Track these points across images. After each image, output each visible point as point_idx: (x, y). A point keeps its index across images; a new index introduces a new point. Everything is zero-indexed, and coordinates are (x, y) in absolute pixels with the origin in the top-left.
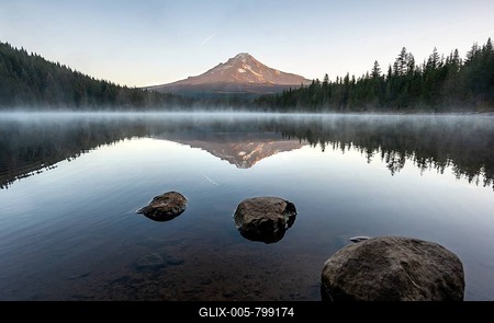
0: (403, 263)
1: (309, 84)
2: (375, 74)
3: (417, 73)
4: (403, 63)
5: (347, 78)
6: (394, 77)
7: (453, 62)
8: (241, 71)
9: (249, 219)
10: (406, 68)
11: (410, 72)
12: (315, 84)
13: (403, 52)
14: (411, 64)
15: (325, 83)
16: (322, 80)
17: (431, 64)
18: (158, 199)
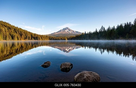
0: (87, 77)
1: (81, 34)
2: (96, 31)
3: (106, 31)
4: (102, 29)
5: (90, 32)
6: (100, 32)
7: (114, 29)
8: (66, 31)
9: (63, 67)
10: (103, 30)
11: (104, 31)
12: (83, 34)
13: (102, 27)
14: (104, 29)
15: (85, 33)
16: (84, 33)
17: (109, 29)
18: (45, 63)
